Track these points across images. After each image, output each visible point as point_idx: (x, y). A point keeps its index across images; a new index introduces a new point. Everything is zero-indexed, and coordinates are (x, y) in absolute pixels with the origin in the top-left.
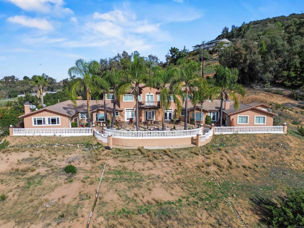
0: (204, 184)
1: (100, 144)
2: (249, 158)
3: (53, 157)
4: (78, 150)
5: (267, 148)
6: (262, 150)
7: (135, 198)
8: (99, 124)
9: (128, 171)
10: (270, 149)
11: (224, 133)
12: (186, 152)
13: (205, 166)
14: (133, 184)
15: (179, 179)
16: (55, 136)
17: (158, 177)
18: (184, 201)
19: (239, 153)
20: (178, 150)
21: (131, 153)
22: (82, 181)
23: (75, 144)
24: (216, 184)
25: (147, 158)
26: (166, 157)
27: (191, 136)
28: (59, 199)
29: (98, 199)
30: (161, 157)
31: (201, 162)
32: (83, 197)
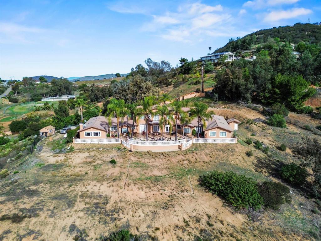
0: (179, 170)
1: (126, 149)
2: (208, 157)
3: (102, 155)
4: (114, 152)
5: (221, 152)
6: (219, 153)
7: (145, 174)
8: (123, 135)
9: (142, 163)
10: (223, 152)
11: (199, 142)
12: (174, 154)
13: (182, 161)
14: (144, 169)
15: (166, 167)
16: (99, 143)
17: (157, 166)
18: (167, 176)
19: (204, 155)
20: (170, 152)
21: (143, 154)
22: (120, 167)
23: (112, 148)
24: (185, 170)
25: (152, 157)
26: (162, 156)
27: (178, 144)
28: (111, 174)
29: (128, 174)
30: (159, 156)
31: (181, 159)
32: (121, 173)
